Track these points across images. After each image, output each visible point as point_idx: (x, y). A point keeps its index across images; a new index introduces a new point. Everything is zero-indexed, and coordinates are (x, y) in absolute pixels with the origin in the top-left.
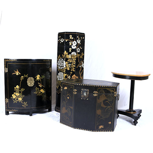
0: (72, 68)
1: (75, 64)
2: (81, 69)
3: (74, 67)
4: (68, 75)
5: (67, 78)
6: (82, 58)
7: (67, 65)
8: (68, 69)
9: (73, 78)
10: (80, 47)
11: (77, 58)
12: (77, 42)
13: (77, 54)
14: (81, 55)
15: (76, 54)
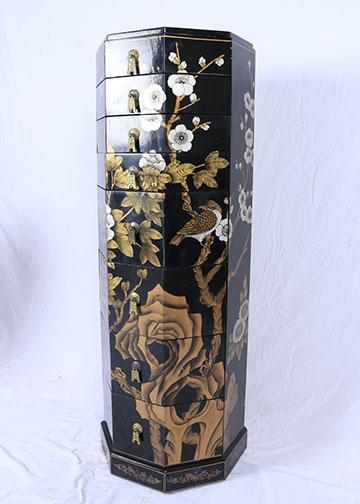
0: (147, 245)
1: (158, 222)
2: (205, 253)
3: (154, 241)
4: (126, 285)
5: (122, 300)
7: (122, 230)
8: (129, 252)
9: (153, 301)
10: (196, 120)
11: (172, 191)
12: (168, 91)
13: (175, 162)
14: (207, 167)
15: (162, 165)
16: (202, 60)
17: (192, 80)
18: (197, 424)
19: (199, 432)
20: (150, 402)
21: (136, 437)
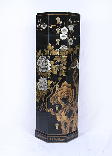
0: (62, 70)
1: (65, 64)
2: (75, 72)
3: (64, 69)
4: (54, 83)
5: (53, 87)
6: (76, 53)
8: (55, 73)
9: (63, 86)
10: (74, 37)
11: (69, 55)
12: (68, 29)
13: (69, 48)
14: (75, 49)
15: (67, 49)
16: (75, 21)
17: (73, 26)
18: (72, 121)
19: (73, 123)
20: (61, 116)
21: (57, 128)
